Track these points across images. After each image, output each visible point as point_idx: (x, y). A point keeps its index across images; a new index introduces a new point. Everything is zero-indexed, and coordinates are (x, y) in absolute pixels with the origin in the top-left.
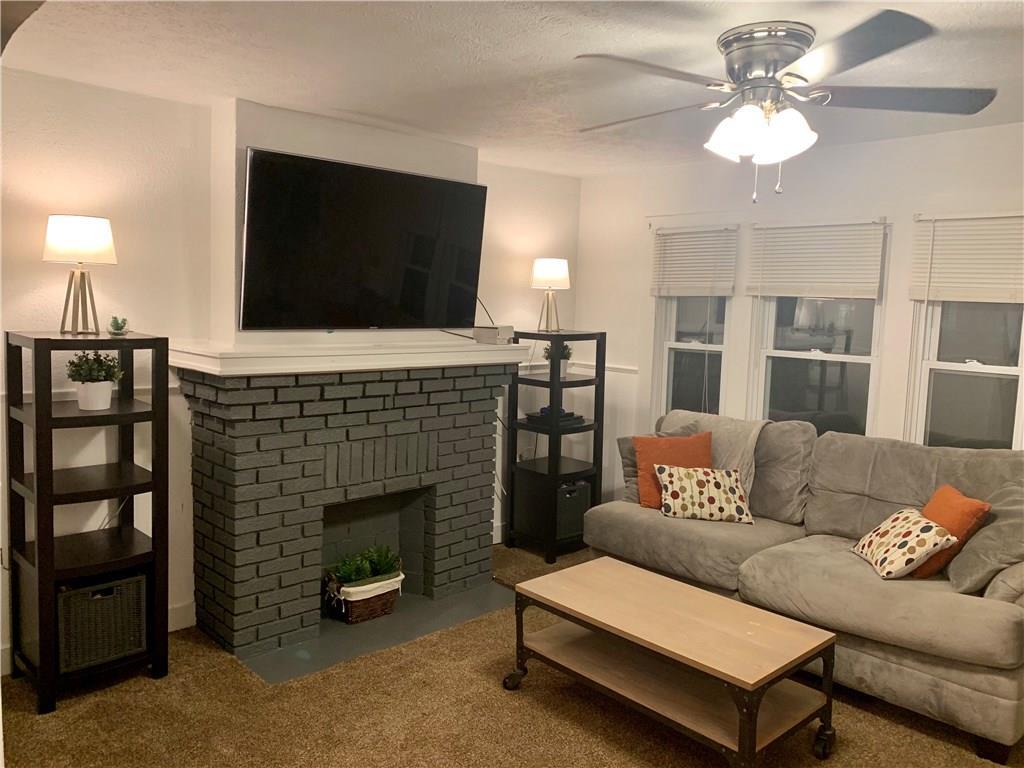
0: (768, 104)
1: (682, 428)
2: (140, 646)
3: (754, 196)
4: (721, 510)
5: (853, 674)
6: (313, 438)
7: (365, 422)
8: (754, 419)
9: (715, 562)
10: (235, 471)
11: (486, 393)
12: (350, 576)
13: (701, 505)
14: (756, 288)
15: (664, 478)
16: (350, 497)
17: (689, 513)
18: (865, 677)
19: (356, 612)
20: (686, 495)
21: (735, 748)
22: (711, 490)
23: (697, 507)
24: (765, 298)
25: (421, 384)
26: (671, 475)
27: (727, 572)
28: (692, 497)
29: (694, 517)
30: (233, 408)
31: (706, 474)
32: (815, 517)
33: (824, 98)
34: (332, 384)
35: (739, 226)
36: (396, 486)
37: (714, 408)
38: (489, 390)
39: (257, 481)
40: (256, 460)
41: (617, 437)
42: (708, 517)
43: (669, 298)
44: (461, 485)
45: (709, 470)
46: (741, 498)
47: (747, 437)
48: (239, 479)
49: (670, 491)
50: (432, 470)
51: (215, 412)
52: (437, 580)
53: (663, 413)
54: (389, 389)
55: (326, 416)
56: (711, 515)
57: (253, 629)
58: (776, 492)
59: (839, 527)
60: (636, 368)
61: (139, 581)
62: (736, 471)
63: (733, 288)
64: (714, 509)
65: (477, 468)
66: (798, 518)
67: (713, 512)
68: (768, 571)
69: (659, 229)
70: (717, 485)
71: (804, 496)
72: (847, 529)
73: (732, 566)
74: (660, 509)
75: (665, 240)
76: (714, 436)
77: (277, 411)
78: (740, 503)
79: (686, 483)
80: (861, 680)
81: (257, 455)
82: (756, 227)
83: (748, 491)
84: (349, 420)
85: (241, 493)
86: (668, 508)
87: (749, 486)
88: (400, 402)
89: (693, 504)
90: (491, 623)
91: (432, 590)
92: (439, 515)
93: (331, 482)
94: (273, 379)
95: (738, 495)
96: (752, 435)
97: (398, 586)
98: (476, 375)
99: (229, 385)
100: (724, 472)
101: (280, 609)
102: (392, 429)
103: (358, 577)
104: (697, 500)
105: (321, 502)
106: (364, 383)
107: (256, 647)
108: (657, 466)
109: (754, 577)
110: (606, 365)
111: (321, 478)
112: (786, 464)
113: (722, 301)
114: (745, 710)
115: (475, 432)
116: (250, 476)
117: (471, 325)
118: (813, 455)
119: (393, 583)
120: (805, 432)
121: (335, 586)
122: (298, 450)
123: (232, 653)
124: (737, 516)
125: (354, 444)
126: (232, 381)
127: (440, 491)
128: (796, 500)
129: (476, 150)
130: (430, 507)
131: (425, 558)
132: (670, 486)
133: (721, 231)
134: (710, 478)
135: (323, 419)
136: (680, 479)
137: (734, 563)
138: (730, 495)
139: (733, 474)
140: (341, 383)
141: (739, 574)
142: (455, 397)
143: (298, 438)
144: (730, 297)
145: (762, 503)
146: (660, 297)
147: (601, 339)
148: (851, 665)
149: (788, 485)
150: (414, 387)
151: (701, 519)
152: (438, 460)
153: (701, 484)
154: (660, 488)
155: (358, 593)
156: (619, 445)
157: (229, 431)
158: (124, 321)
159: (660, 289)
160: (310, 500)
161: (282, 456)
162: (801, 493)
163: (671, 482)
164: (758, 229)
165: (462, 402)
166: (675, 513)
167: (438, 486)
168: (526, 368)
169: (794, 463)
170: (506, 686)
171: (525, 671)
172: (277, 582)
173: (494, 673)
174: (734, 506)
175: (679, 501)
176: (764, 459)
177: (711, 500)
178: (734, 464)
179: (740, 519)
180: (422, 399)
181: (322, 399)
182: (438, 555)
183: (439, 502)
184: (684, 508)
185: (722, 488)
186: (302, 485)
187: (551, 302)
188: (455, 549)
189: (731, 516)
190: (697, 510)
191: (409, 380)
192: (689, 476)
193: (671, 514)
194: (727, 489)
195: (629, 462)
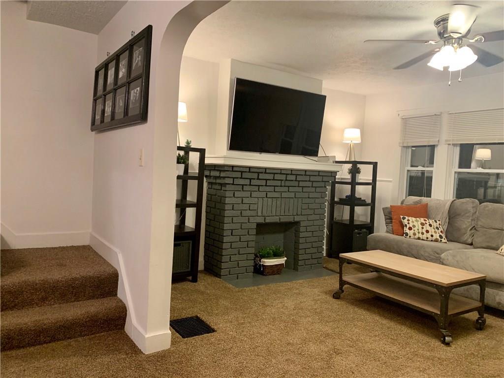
0: (456, 45)
1: (414, 202)
2: (188, 269)
3: (450, 83)
4: (432, 236)
5: (495, 300)
6: (254, 194)
7: (273, 190)
8: (448, 199)
9: (429, 254)
10: (225, 204)
11: (322, 184)
12: (265, 255)
13: (423, 233)
14: (450, 140)
15: (405, 222)
16: (267, 221)
17: (417, 236)
18: (502, 302)
19: (267, 271)
20: (416, 229)
21: (439, 313)
22: (427, 227)
23: (420, 234)
24: (454, 145)
25: (296, 177)
26: (408, 220)
27: (435, 258)
28: (418, 230)
29: (419, 238)
30: (226, 179)
31: (425, 220)
32: (478, 240)
33: (481, 40)
34: (262, 173)
35: (441, 113)
36: (284, 219)
37: (429, 195)
38: (324, 183)
39: (233, 209)
40: (233, 200)
41: (382, 207)
42: (426, 239)
43: (408, 147)
44: (311, 223)
45: (426, 219)
46: (441, 232)
47: (445, 206)
48: (227, 207)
49: (408, 227)
50: (299, 215)
51: (218, 181)
52: (300, 263)
53: (404, 198)
54: (283, 177)
55: (259, 186)
56: (427, 238)
57: (228, 270)
58: (459, 230)
59: (490, 244)
60: (391, 180)
61: (189, 243)
62: (439, 221)
63: (439, 141)
64: (429, 235)
65: (317, 217)
66: (470, 241)
67: (428, 237)
68: (454, 256)
69: (404, 116)
70: (430, 225)
71: (473, 231)
72: (494, 245)
73: (437, 255)
74: (403, 235)
75: (405, 121)
76: (429, 206)
77: (242, 182)
78: (441, 234)
79: (415, 223)
80: (499, 303)
81: (233, 199)
82: (450, 113)
83: (445, 229)
84: (268, 189)
85: (227, 213)
86: (407, 234)
87: (445, 227)
88: (288, 183)
89: (419, 233)
90: (325, 279)
91: (298, 268)
92: (301, 235)
93: (260, 214)
94: (242, 168)
95: (440, 230)
96: (447, 204)
97: (284, 262)
98: (319, 175)
99: (226, 169)
100: (433, 220)
101: (238, 263)
102: (284, 195)
103: (268, 256)
104: (420, 231)
105: (255, 221)
106: (274, 174)
107: (229, 277)
108: (402, 217)
109: (448, 259)
110: (377, 179)
111: (256, 211)
112: (464, 217)
113: (432, 148)
114: (443, 295)
115: (317, 201)
116: (230, 207)
117: (317, 155)
118: (477, 212)
119: (282, 261)
120: (473, 202)
121: (259, 259)
122: (248, 199)
123: (220, 278)
124: (440, 239)
125: (269, 199)
126: (227, 167)
127: (302, 224)
128: (469, 233)
129: (322, 81)
130: (297, 232)
131: (295, 253)
132: (408, 225)
133: (433, 116)
134: (427, 222)
135: (257, 187)
136: (413, 222)
137: (438, 254)
138: (436, 230)
139: (438, 221)
140: (265, 173)
141: (441, 258)
142: (310, 184)
143: (248, 194)
144: (437, 145)
145: (452, 234)
146: (404, 147)
147: (375, 165)
148: (494, 296)
149: (465, 226)
150: (293, 178)
151: (422, 240)
152: (302, 211)
153: (422, 224)
154: (403, 226)
155: (269, 262)
156: (383, 210)
157: (223, 188)
158: (190, 141)
159: (403, 143)
160: (252, 220)
161: (242, 200)
162: (471, 229)
163: (409, 223)
164: (450, 114)
165: (312, 187)
166: (410, 237)
167: (301, 222)
168: (339, 178)
169: (468, 217)
170: (334, 297)
171: (343, 291)
172: (238, 252)
173: (328, 293)
174: (438, 235)
175: (412, 232)
176: (453, 215)
177: (427, 232)
178: (439, 217)
179: (441, 241)
180: (296, 184)
181: (258, 179)
182: (301, 252)
183: (302, 229)
184: (414, 234)
185: (433, 227)
186: (248, 213)
187: (351, 149)
188: (308, 251)
189: (437, 239)
190: (420, 236)
191: (291, 174)
192: (417, 221)
193: (408, 237)
194: (435, 227)
195: (388, 218)
